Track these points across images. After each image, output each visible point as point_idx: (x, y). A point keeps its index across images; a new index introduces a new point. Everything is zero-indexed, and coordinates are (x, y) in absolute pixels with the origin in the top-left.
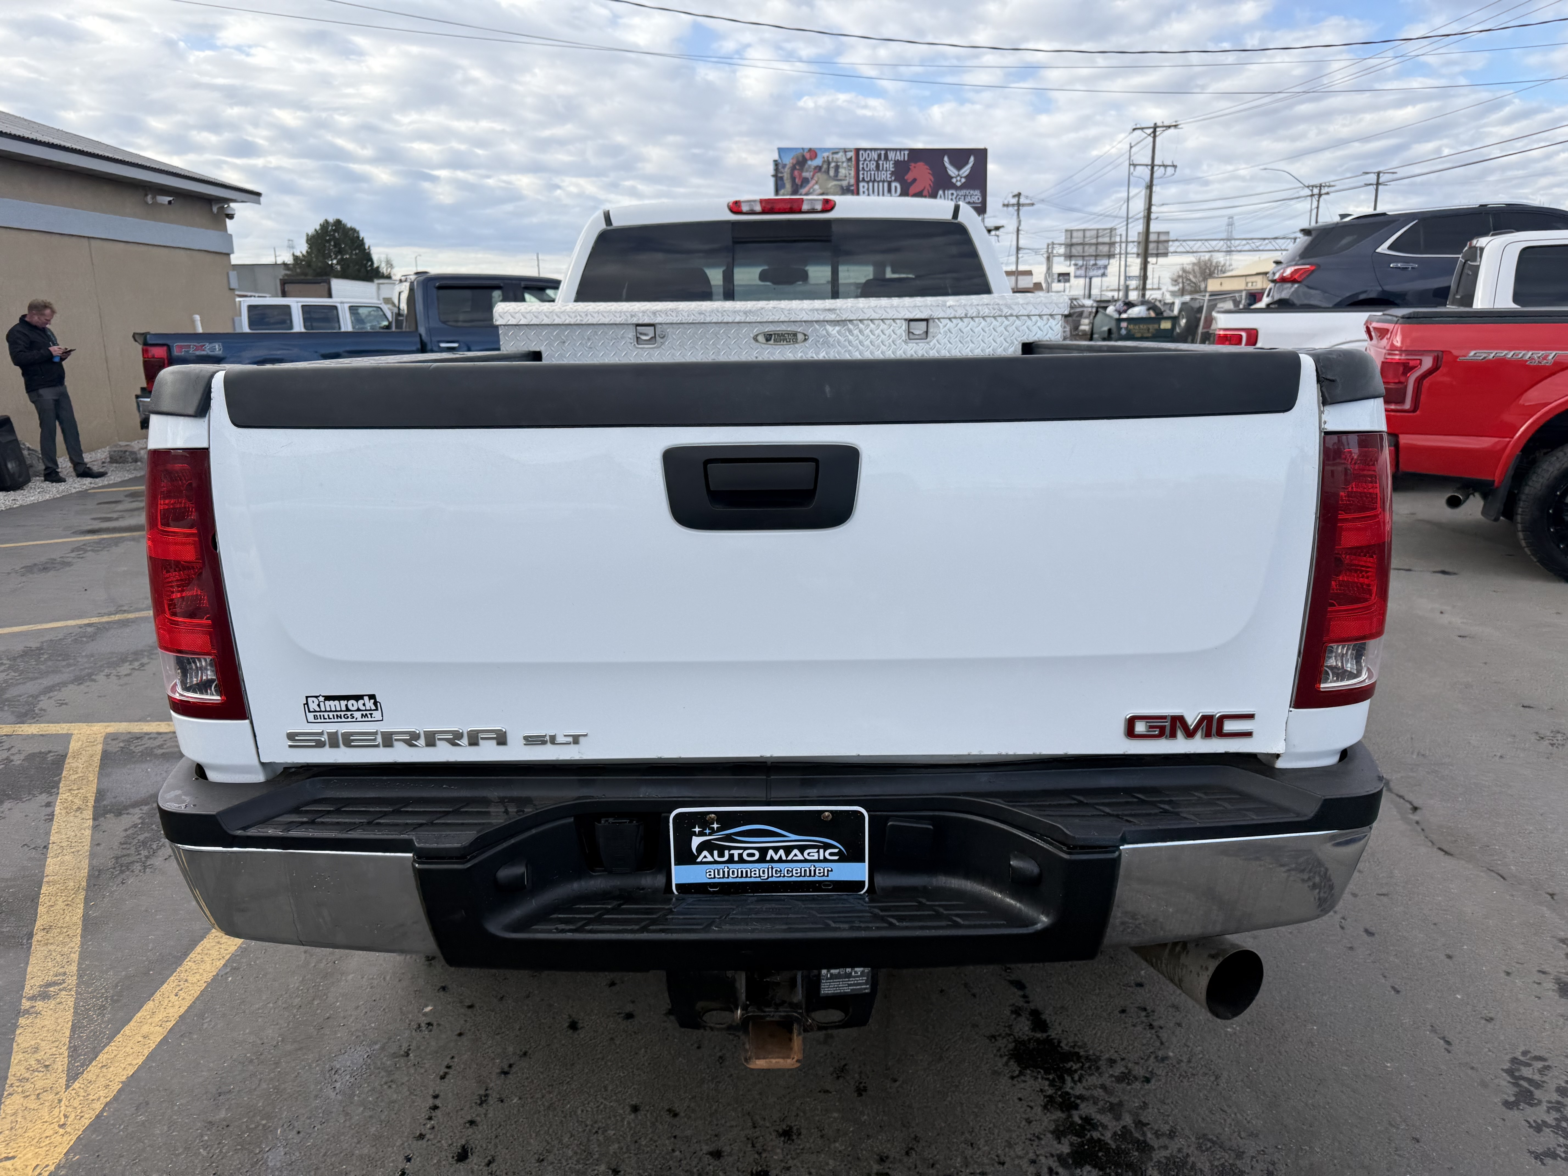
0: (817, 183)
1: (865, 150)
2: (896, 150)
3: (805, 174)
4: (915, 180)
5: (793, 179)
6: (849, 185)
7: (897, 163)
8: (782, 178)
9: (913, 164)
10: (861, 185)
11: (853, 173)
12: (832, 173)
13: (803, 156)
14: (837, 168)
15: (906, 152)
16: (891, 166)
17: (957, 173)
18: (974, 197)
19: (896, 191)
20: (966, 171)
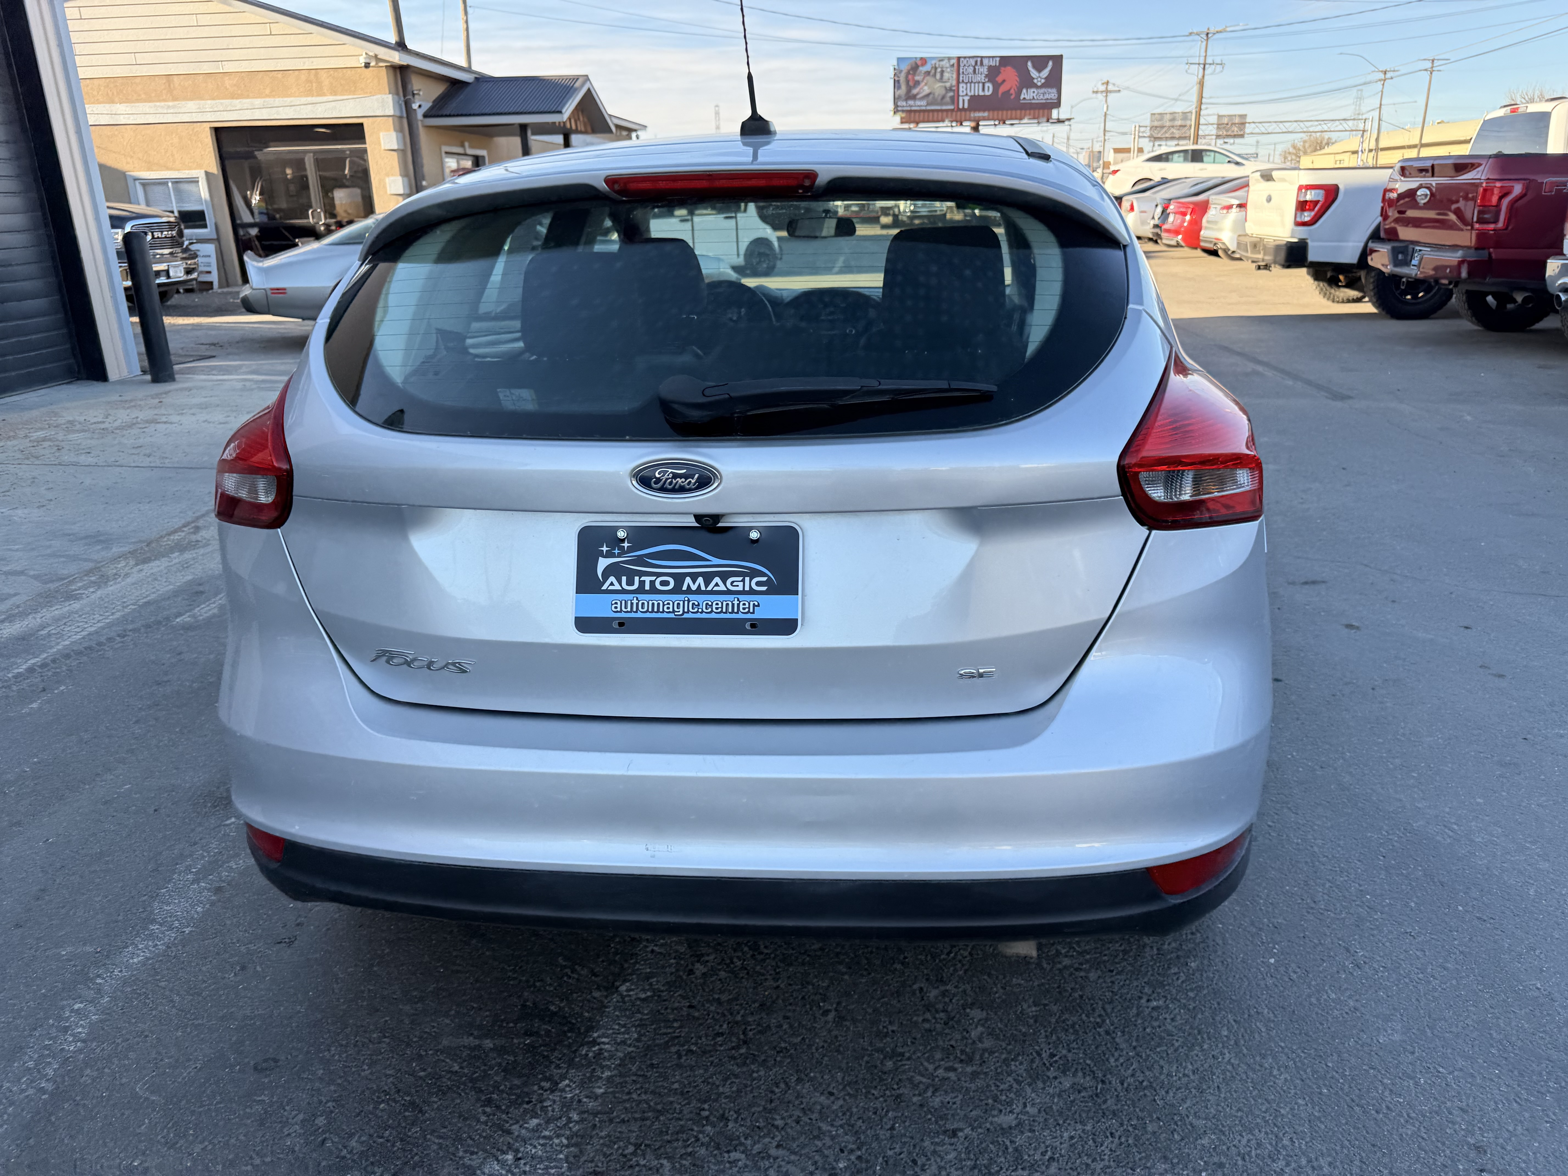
0: (926, 84)
1: (965, 58)
2: (989, 57)
3: (917, 78)
4: (1004, 81)
5: (907, 81)
6: (951, 86)
7: (990, 68)
8: (898, 81)
9: (1003, 68)
10: (961, 85)
11: (955, 76)
12: (938, 76)
13: (916, 63)
14: (942, 72)
15: (998, 59)
16: (985, 70)
17: (1038, 75)
18: (1051, 94)
19: (989, 90)
20: (1045, 73)
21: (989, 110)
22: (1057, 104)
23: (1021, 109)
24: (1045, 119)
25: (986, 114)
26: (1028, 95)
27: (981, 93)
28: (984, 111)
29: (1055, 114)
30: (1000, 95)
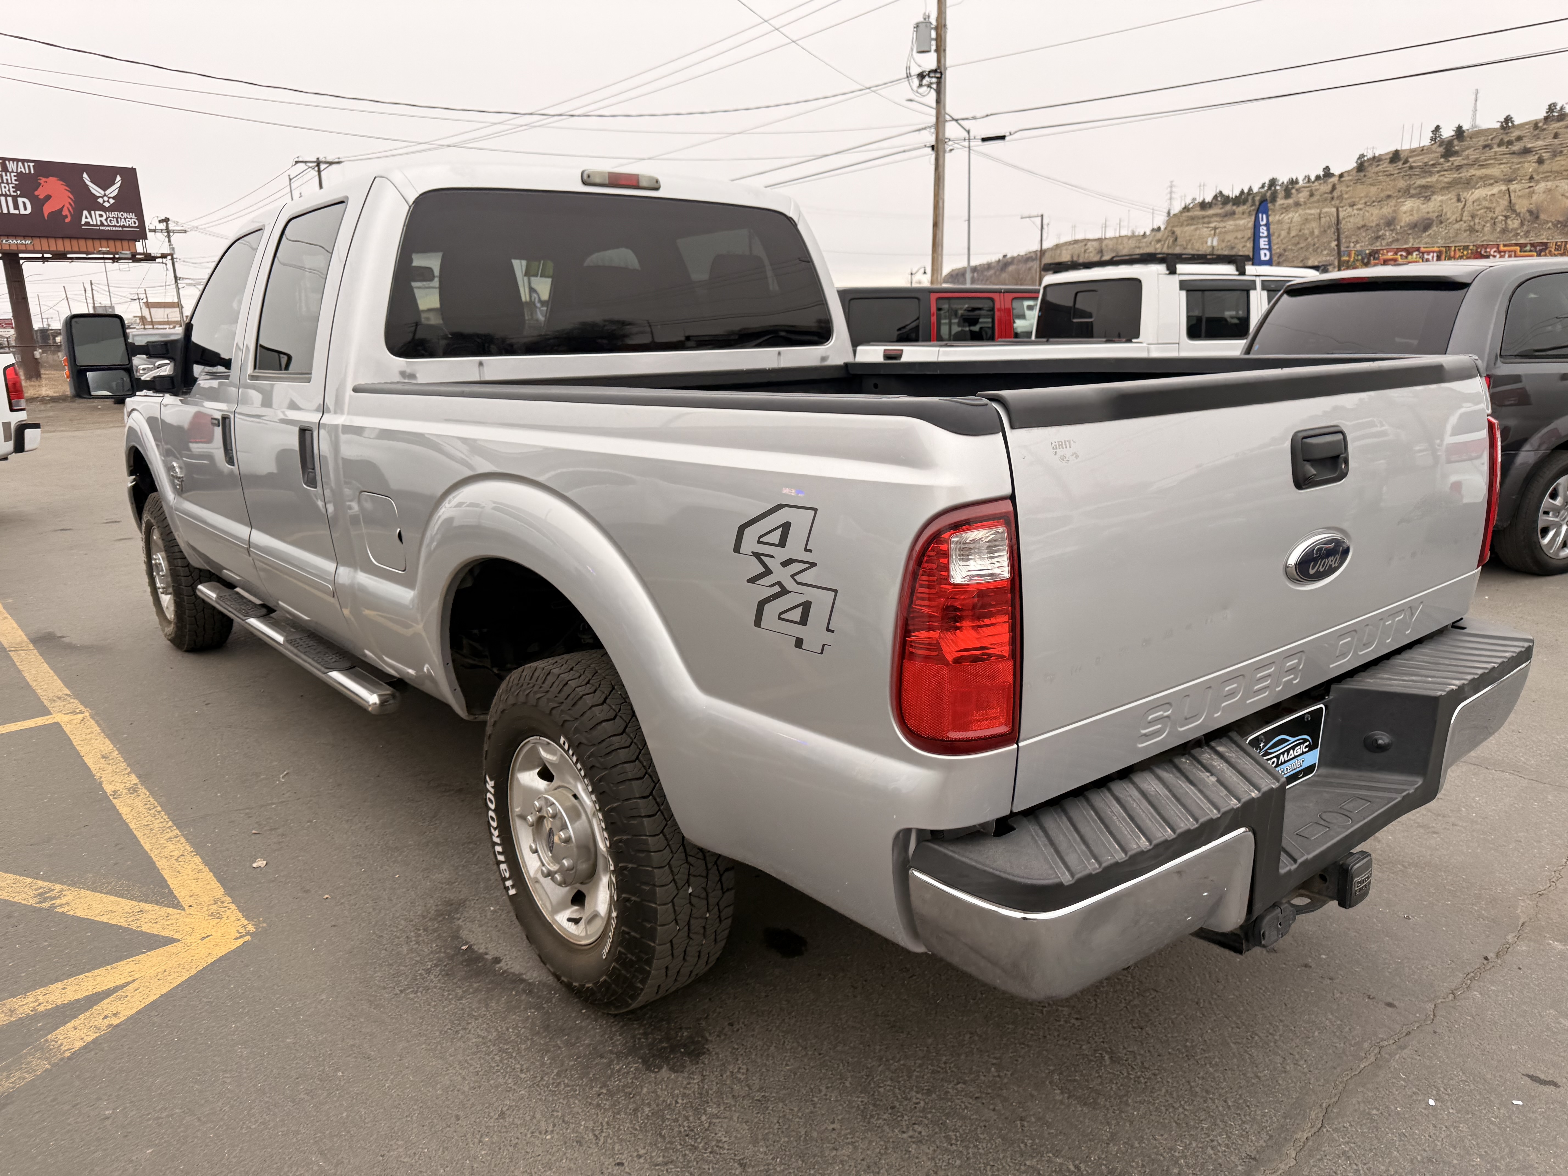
2: (18, 160)
4: (48, 197)
7: (20, 176)
9: (43, 179)
15: (31, 164)
16: (14, 178)
17: (102, 192)
18: (129, 220)
19: (25, 207)
20: (113, 191)
21: (32, 237)
22: (141, 234)
23: (86, 238)
24: (127, 253)
25: (28, 242)
26: (91, 219)
27: (12, 211)
28: (25, 237)
29: (139, 247)
30: (46, 215)
